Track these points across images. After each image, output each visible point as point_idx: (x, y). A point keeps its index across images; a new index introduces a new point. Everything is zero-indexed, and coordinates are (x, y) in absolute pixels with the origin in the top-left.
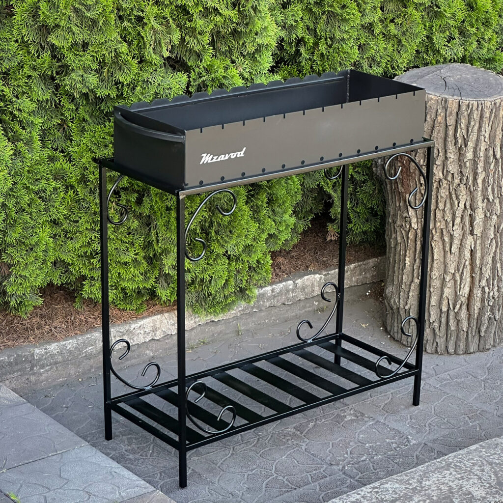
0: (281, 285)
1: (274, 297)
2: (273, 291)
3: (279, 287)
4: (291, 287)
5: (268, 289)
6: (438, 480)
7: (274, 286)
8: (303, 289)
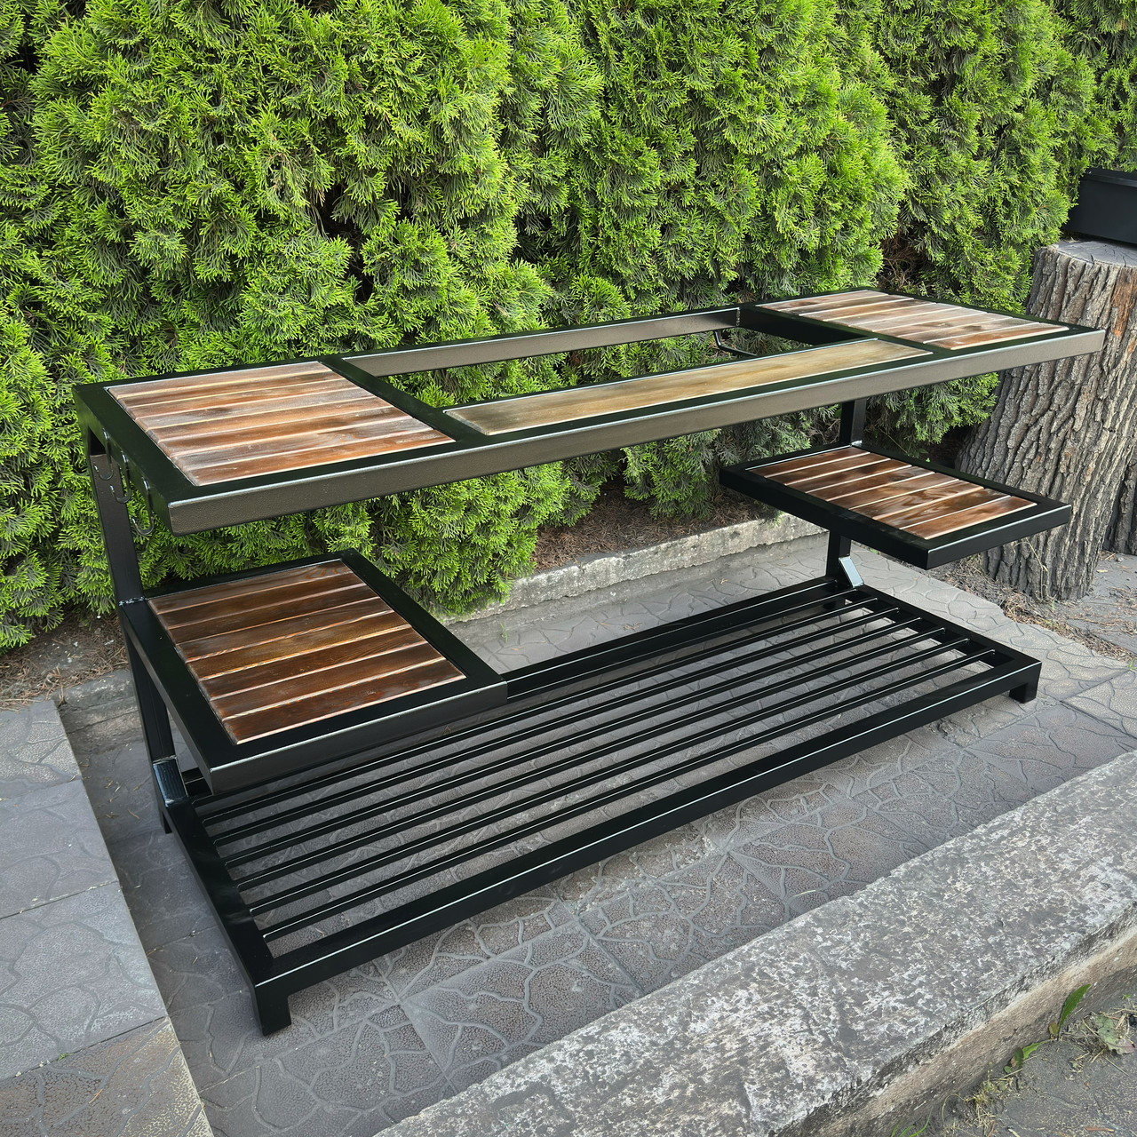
0: (561, 572)
1: (552, 587)
2: (549, 579)
3: (557, 574)
4: (575, 574)
5: (542, 577)
6: (721, 1019)
7: (550, 574)
8: (594, 576)
